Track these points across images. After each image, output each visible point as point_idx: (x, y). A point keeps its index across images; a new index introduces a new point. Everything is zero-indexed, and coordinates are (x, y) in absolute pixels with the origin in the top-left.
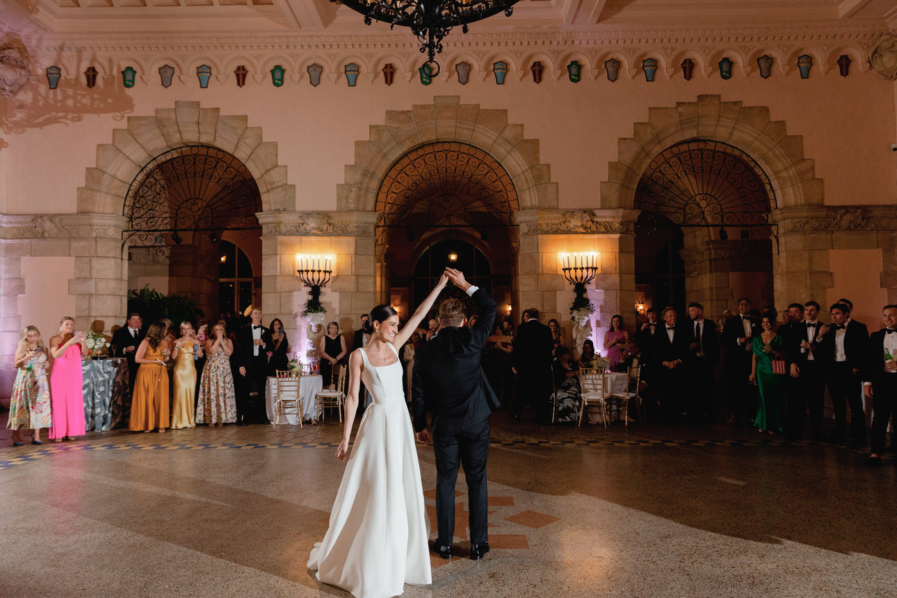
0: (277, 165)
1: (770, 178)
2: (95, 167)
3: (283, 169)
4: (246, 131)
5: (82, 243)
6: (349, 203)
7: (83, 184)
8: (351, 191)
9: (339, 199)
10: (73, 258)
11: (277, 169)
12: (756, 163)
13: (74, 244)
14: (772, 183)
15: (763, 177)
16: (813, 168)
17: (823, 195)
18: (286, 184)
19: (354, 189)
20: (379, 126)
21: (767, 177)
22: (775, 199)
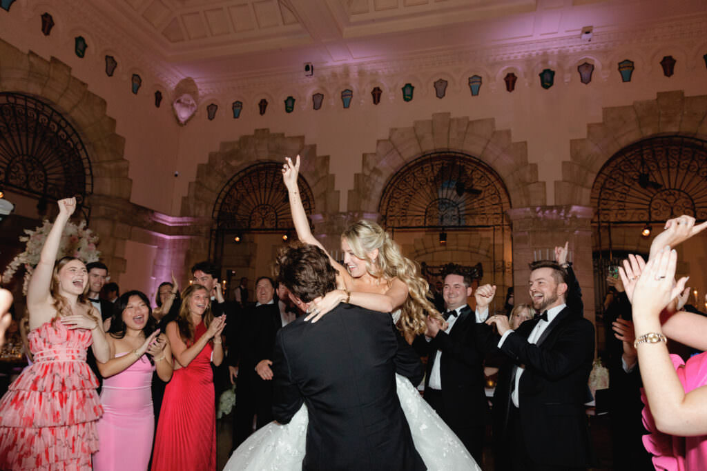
1: (93, 164)
12: (83, 147)
14: (93, 169)
15: (85, 161)
16: (127, 169)
17: (130, 193)
21: (89, 162)
22: (92, 184)
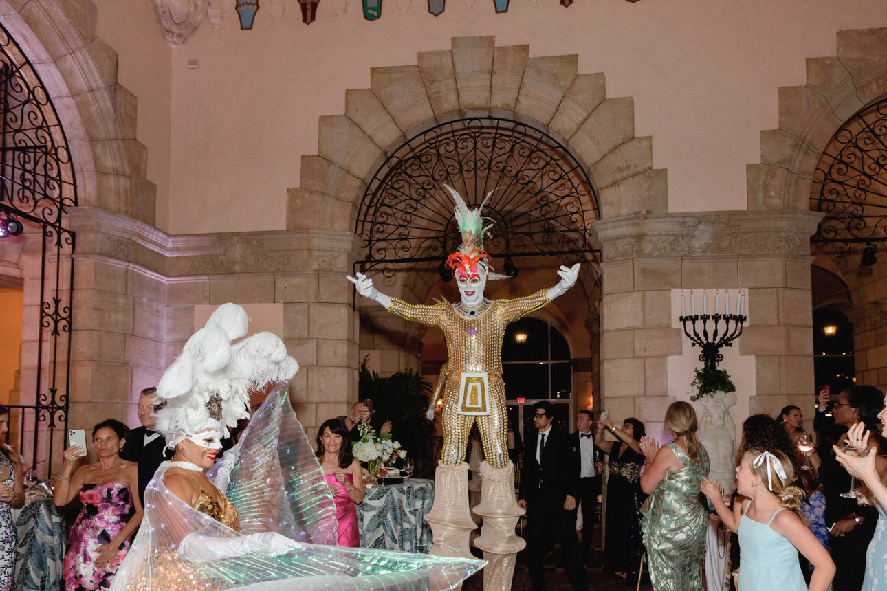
0: (634, 138)
2: (316, 153)
3: (644, 143)
4: (576, 81)
5: (296, 281)
6: (770, 197)
7: (296, 183)
8: (774, 175)
9: (751, 191)
10: (279, 307)
11: (633, 142)
13: (281, 283)
18: (651, 168)
19: (780, 173)
20: (824, 59)
